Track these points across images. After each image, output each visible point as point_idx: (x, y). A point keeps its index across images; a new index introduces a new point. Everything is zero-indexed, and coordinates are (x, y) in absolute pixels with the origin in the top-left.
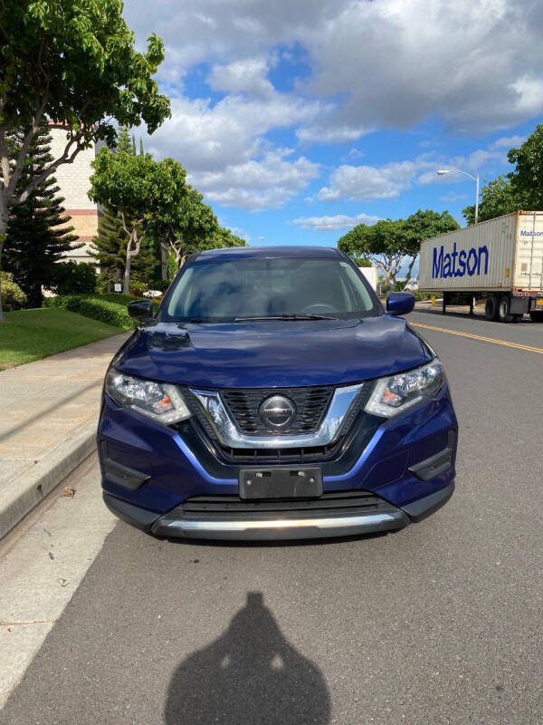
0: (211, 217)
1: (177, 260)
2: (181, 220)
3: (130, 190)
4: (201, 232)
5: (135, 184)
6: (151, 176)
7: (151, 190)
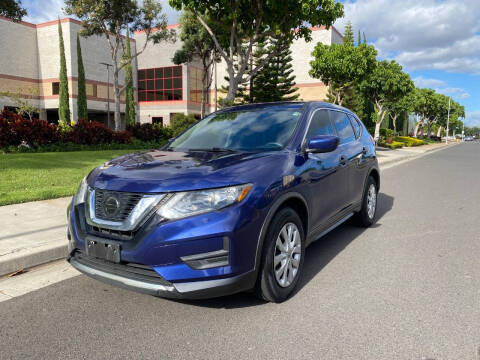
0: (409, 82)
1: (379, 113)
2: (383, 85)
3: (334, 69)
4: (399, 93)
5: (337, 63)
6: (349, 57)
7: (348, 67)
